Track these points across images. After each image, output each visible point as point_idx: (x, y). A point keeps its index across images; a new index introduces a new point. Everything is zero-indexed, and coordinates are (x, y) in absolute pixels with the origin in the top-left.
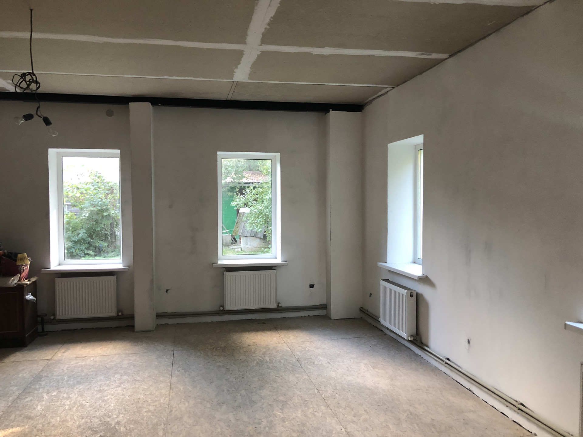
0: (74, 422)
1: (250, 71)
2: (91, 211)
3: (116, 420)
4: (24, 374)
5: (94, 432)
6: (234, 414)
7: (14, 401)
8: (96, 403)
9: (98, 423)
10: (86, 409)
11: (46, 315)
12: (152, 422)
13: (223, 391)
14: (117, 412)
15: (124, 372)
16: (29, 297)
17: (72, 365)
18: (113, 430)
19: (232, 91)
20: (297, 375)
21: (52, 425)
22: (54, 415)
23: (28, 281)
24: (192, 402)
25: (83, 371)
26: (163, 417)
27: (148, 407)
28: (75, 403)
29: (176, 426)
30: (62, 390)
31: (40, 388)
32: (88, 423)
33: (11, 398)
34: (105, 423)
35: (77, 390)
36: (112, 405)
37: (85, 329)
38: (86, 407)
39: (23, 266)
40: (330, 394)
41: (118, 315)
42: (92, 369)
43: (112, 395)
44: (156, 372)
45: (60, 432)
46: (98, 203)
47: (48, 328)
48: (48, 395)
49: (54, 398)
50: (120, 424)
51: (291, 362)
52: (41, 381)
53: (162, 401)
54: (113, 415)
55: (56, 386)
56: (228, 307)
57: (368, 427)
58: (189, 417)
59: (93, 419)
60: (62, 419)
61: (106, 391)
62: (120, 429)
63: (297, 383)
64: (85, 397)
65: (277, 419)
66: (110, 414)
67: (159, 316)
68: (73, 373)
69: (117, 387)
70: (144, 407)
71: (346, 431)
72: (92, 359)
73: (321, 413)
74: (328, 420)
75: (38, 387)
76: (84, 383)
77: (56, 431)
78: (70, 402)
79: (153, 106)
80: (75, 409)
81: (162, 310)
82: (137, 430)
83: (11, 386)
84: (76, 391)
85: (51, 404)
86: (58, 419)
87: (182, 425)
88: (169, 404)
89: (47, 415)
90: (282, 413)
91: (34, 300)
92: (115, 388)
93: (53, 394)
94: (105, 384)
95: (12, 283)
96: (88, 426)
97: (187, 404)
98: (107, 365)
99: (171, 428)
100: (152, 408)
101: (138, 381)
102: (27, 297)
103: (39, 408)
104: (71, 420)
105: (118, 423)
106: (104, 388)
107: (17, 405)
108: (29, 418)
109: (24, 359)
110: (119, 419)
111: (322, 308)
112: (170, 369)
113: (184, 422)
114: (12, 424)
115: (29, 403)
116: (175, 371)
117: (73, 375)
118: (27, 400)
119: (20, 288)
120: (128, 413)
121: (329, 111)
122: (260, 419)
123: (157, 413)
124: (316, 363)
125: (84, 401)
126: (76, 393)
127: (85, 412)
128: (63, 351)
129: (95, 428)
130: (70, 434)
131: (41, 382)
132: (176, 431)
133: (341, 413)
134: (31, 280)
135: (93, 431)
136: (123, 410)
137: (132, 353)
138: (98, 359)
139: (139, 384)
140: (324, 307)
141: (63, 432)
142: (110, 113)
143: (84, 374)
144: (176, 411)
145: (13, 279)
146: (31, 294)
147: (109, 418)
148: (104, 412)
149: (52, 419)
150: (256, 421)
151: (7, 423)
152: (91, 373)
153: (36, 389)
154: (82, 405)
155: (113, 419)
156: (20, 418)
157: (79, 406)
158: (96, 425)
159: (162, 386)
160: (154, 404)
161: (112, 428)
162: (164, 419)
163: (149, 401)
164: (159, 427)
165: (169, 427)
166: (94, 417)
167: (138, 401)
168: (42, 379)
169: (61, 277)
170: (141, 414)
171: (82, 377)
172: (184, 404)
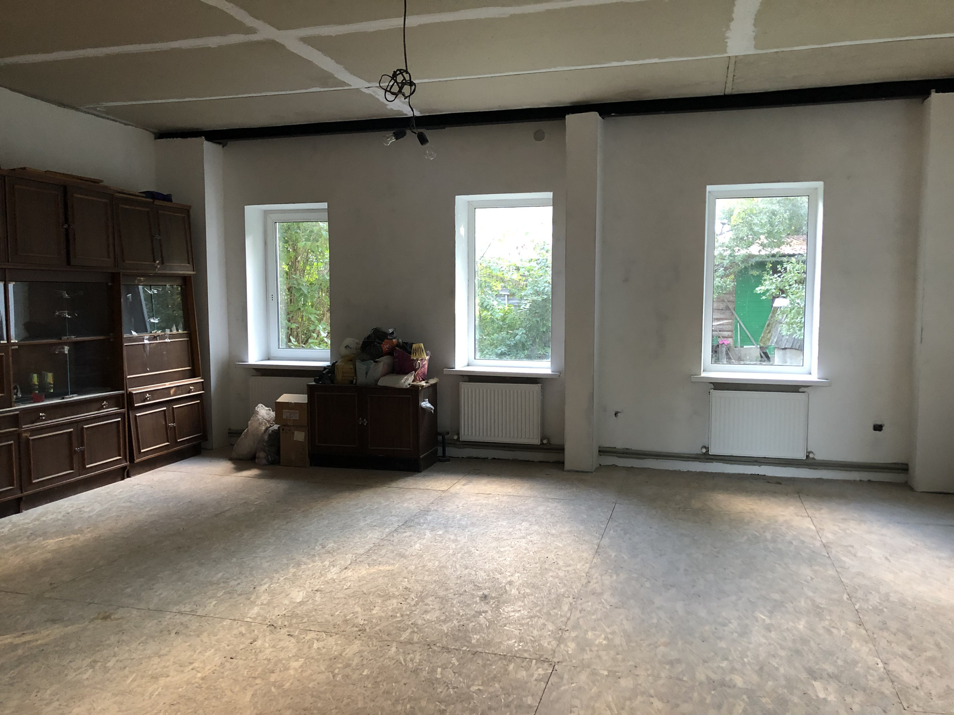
0: (454, 571)
3: (509, 579)
4: (410, 504)
5: (476, 587)
6: (686, 605)
7: (391, 534)
8: (488, 552)
9: (484, 578)
10: (474, 558)
11: (448, 433)
12: (557, 591)
13: (678, 569)
14: (512, 570)
15: (536, 521)
16: (426, 404)
17: (471, 501)
18: (502, 590)
19: (731, 75)
20: (817, 568)
21: (427, 569)
22: (433, 558)
23: (426, 383)
24: (623, 576)
25: (482, 511)
26: (574, 587)
27: (557, 571)
28: (461, 548)
29: (590, 604)
30: (450, 529)
31: (424, 523)
32: (471, 576)
33: (387, 530)
34: (494, 579)
35: (469, 533)
36: (509, 559)
37: (499, 459)
38: (475, 556)
39: (419, 361)
40: (871, 606)
41: (542, 444)
42: (494, 511)
43: (512, 547)
44: (582, 528)
45: (434, 579)
47: (451, 451)
48: (431, 533)
49: (438, 538)
50: (513, 584)
51: (812, 546)
52: (428, 515)
53: (578, 567)
54: (506, 571)
55: (444, 524)
56: (715, 450)
57: (933, 669)
58: (612, 595)
59: (480, 571)
60: (442, 565)
61: (505, 540)
62: (511, 591)
63: (812, 579)
64: (476, 544)
65: (757, 624)
66: (503, 569)
67: (603, 451)
68: (469, 512)
69: (520, 538)
70: (551, 570)
71: (885, 668)
72: (497, 498)
73: (843, 632)
74: (855, 645)
76: (480, 525)
77: (430, 577)
78: (456, 545)
79: (602, 119)
80: (459, 555)
81: (607, 444)
82: (533, 597)
83: (392, 516)
84: (467, 534)
85: (432, 543)
86: (437, 563)
87: (599, 603)
88: (588, 573)
89: (424, 556)
90: (770, 618)
91: (432, 409)
92: (518, 539)
93: (438, 533)
94: (507, 531)
95: (404, 382)
96: (470, 578)
97: (615, 577)
98: (516, 509)
99: (581, 604)
100: (561, 574)
101: (553, 535)
102: (422, 403)
103: (417, 546)
104: (452, 568)
105: (510, 583)
106: (503, 536)
107: (392, 539)
108: (403, 556)
109: (414, 486)
110: (512, 579)
111: (898, 469)
112: (603, 526)
113: (603, 600)
114: (380, 559)
115: (407, 539)
116: (610, 530)
117: (468, 514)
118: (405, 534)
119: (414, 390)
120: (527, 573)
121: (929, 94)
122: (727, 619)
123: (567, 580)
124: (859, 554)
125: (474, 548)
126: (466, 536)
127: (471, 561)
128: (464, 482)
129: (479, 583)
130: (446, 584)
131: (427, 517)
132: (589, 609)
133: (885, 638)
134: (429, 382)
135: (476, 586)
136: (521, 567)
137: (554, 497)
139: (553, 539)
140: (903, 468)
141: (438, 580)
142: (539, 136)
143: (482, 515)
144: (596, 583)
145: (406, 377)
146: (429, 401)
147: (500, 574)
148: (496, 566)
149: (429, 562)
150: (720, 620)
151: (375, 558)
152: (492, 515)
153: (419, 524)
154: (470, 553)
155: (505, 577)
156: (392, 554)
157: (465, 553)
158: (481, 580)
159: (584, 547)
160: (567, 569)
161: (500, 588)
162: (576, 591)
163: (561, 563)
164: (565, 599)
165: (580, 602)
166: (481, 569)
167: (545, 560)
168: (430, 513)
169: (467, 382)
170: (545, 577)
171: (479, 519)
172: (611, 576)
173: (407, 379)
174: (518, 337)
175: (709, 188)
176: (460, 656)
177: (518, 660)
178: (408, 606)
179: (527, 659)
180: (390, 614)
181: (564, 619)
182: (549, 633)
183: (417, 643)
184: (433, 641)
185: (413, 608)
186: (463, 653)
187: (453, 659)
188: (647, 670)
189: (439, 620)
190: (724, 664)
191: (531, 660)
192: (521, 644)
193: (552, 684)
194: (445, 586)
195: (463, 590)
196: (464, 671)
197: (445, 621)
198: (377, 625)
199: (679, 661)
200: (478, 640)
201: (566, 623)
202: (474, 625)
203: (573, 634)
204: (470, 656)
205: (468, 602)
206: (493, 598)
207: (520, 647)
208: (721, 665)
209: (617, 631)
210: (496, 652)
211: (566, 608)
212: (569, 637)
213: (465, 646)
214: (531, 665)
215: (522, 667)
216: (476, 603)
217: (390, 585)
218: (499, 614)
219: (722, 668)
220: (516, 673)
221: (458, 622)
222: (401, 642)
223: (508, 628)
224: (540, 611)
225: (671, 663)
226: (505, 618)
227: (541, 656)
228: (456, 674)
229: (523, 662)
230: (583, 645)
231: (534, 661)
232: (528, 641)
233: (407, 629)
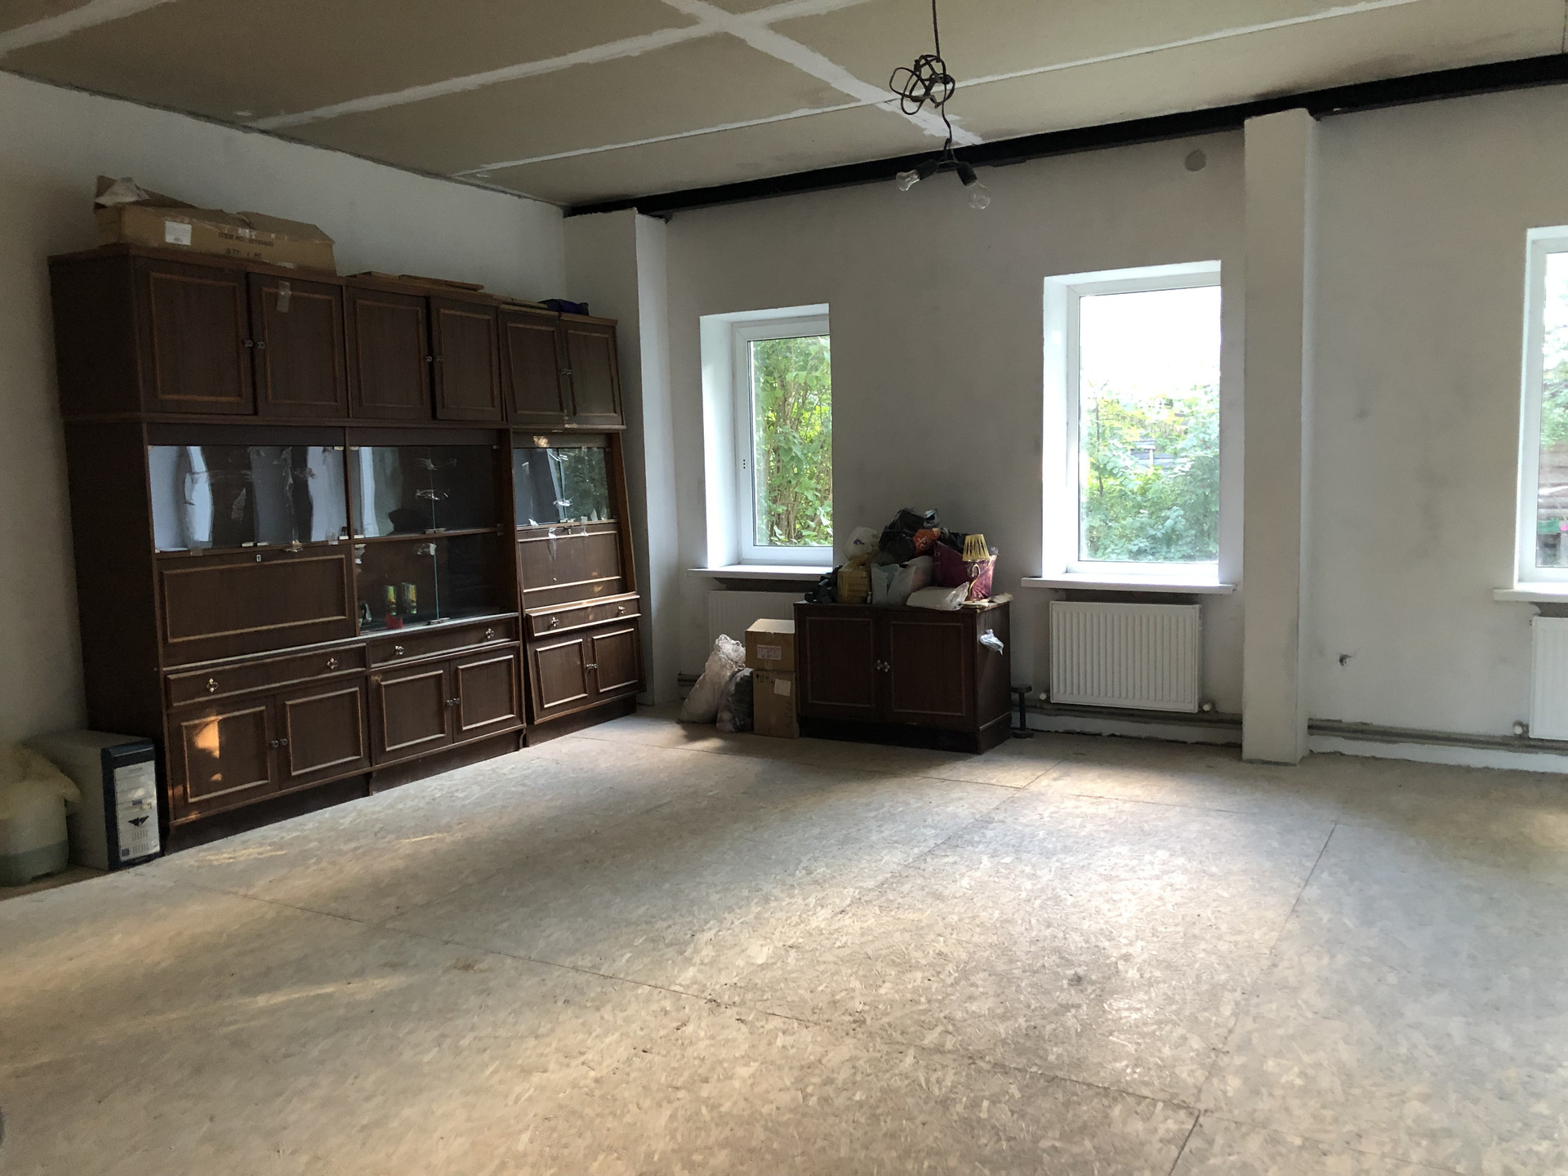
0: (1026, 929)
2: (1198, 459)
3: (1124, 951)
4: (958, 808)
5: (1063, 961)
6: (1468, 1024)
7: (922, 857)
8: (1089, 900)
9: (1079, 945)
10: (1063, 909)
11: (1030, 689)
12: (1212, 978)
13: (1456, 954)
14: (1132, 934)
15: (1181, 849)
16: (989, 638)
17: (1064, 808)
18: (1109, 969)
21: (978, 923)
22: (991, 904)
23: (989, 602)
24: (1341, 960)
25: (1085, 827)
26: (1246, 973)
27: (1215, 941)
28: (1042, 890)
29: (1274, 1006)
30: (1025, 856)
31: (979, 842)
32: (1056, 940)
33: (916, 850)
34: (1097, 949)
35: (1058, 864)
36: (1127, 915)
37: (1121, 736)
38: (1065, 904)
39: (976, 565)
41: (1201, 711)
42: (1106, 827)
43: (1134, 894)
44: (1268, 865)
45: (990, 941)
47: (1035, 720)
48: (991, 859)
49: (1002, 870)
50: (1132, 960)
52: (987, 829)
53: (1256, 936)
54: (1119, 937)
55: (1014, 846)
56: (1541, 730)
58: (1320, 993)
59: (1072, 933)
60: (1005, 917)
61: (1121, 880)
62: (1127, 972)
64: (1069, 884)
66: (1115, 932)
67: (1316, 727)
68: (1061, 827)
69: (1151, 879)
70: (1204, 939)
72: (1113, 805)
75: (977, 839)
76: (1078, 852)
77: (982, 937)
78: (1033, 885)
79: (1315, 119)
80: (1038, 902)
81: (1325, 713)
82: (1166, 986)
83: (925, 827)
84: (1054, 864)
85: (991, 879)
86: (997, 914)
87: (1293, 1007)
88: (1273, 948)
89: (975, 900)
91: (1000, 647)
92: (1146, 879)
93: (1003, 861)
94: (1126, 865)
95: (951, 601)
96: (1054, 944)
97: (1326, 960)
98: (1146, 825)
99: (1257, 1005)
100: (1223, 947)
101: (1212, 875)
102: (982, 637)
103: (965, 882)
104: (1022, 924)
105: (1126, 958)
106: (1119, 873)
107: (923, 866)
108: (938, 896)
109: (968, 778)
110: (1131, 950)
112: (1310, 865)
113: (1300, 1002)
114: (900, 900)
115: (948, 868)
116: (1322, 872)
117: (1060, 830)
118: (946, 860)
119: (969, 615)
120: (1159, 942)
122: (1552, 1058)
123: (1233, 960)
125: (1065, 892)
126: (1053, 869)
127: (1057, 914)
128: (1055, 775)
129: (1069, 955)
130: (1011, 951)
131: (986, 831)
132: (1272, 1016)
134: (995, 600)
135: (1062, 958)
136: (1147, 931)
137: (1219, 808)
138: (1128, 807)
139: (1211, 882)
141: (997, 943)
142: (1195, 162)
143: (1083, 833)
144: (1288, 968)
145: (954, 592)
146: (994, 633)
147: (1109, 941)
148: (1102, 926)
149: (984, 910)
150: (1539, 1059)
151: (891, 898)
152: (1102, 835)
153: (971, 843)
154: (1057, 899)
155: (1117, 946)
156: (920, 892)
157: (1049, 899)
158: (1073, 948)
159: (1270, 900)
160: (1233, 938)
161: (1107, 965)
162: (1249, 979)
163: (1224, 927)
164: (1226, 994)
165: (1255, 1000)
166: (1075, 930)
167: (1193, 920)
168: (991, 826)
169: (1065, 601)
170: (1191, 951)
171: (1078, 840)
172: (1319, 958)
173: (956, 596)
174: (1169, 523)
175: (1533, 234)
176: (1025, 1083)
177: (1130, 1100)
178: (941, 985)
179: (1148, 1100)
180: (909, 996)
181: (1222, 1031)
182: (1192, 1054)
183: (949, 1052)
184: (979, 1051)
185: (949, 990)
186: (1032, 1078)
187: (1012, 1086)
188: (1381, 1144)
189: (993, 1015)
190: (1543, 1147)
191: (1154, 1102)
192: (1138, 1070)
193: (1191, 1151)
194: (1007, 955)
195: (1038, 965)
196: (1030, 1110)
197: (1003, 1018)
198: (884, 1013)
199: (1448, 1133)
200: (1059, 1056)
201: (1226, 1038)
202: (1055, 1030)
203: (1239, 1060)
204: (1042, 1082)
205: (1046, 987)
206: (1093, 983)
207: (1136, 1076)
208: (1536, 1148)
209: (1325, 1063)
210: (1090, 1081)
211: (1227, 1010)
212: (1229, 1065)
213: (1036, 1065)
214: (1153, 1112)
215: (1136, 1112)
216: (1062, 989)
217: (913, 945)
218: (1101, 1013)
219: (1537, 1154)
220: (1124, 1123)
221: (1026, 1021)
222: (924, 1049)
223: (1115, 1039)
224: (1177, 1013)
225: (1433, 1136)
226: (1113, 1020)
227: (1174, 1095)
228: (1016, 1115)
229: (1139, 1104)
230: (1257, 1084)
231: (1160, 1105)
232: (1151, 1066)
233: (936, 1026)
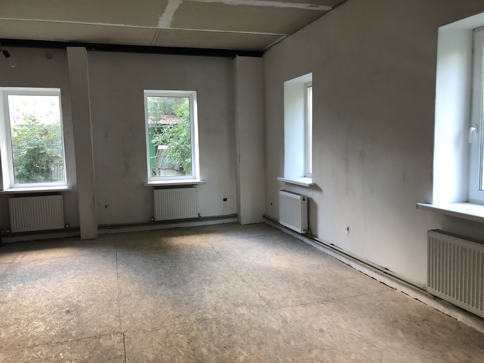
0: (42, 303)
1: (172, 19)
2: (29, 149)
3: (77, 300)
5: (60, 308)
6: (172, 291)
8: (57, 289)
9: (62, 302)
10: (50, 294)
11: (3, 229)
12: (107, 299)
13: (161, 276)
14: (76, 295)
15: (77, 268)
17: (31, 265)
18: (76, 306)
19: (156, 37)
20: (218, 263)
21: (23, 306)
22: (24, 300)
24: (137, 285)
25: (42, 269)
26: (115, 295)
27: (102, 290)
28: (40, 291)
29: (127, 301)
30: (27, 282)
31: (7, 282)
34: (68, 302)
35: (40, 282)
36: (72, 290)
40: (244, 273)
41: (65, 227)
42: (49, 268)
43: (70, 284)
44: (104, 267)
45: (31, 310)
46: (35, 142)
47: (5, 240)
48: (15, 286)
49: (21, 289)
50: (81, 301)
51: (213, 254)
52: (7, 278)
53: (112, 285)
54: (73, 296)
55: (21, 280)
56: (157, 219)
57: (276, 292)
58: (136, 294)
60: (32, 302)
61: (64, 281)
62: (82, 305)
63: (219, 267)
64: (47, 286)
65: (206, 291)
66: (71, 296)
67: (100, 227)
68: (34, 271)
69: (73, 278)
70: (98, 290)
71: (259, 296)
72: (48, 261)
73: (239, 286)
74: (245, 290)
75: (5, 281)
76: (44, 277)
77: (28, 310)
78: (35, 290)
79: (87, 51)
80: (40, 294)
81: (102, 223)
82: (95, 305)
85: (19, 292)
86: (28, 302)
87: (132, 300)
88: (118, 287)
89: (18, 300)
90: (210, 287)
92: (72, 279)
93: (20, 286)
94: (63, 277)
96: (54, 304)
97: (133, 286)
98: (62, 264)
100: (105, 291)
101: (90, 273)
103: (10, 295)
104: (39, 302)
105: (79, 301)
106: (62, 279)
108: (3, 302)
110: (79, 299)
111: (234, 216)
112: (115, 264)
113: (133, 298)
116: (120, 265)
120: (86, 294)
121: (235, 56)
122: (192, 292)
123: (109, 293)
124: (232, 254)
125: (48, 289)
126: (39, 284)
127: (49, 296)
128: (21, 256)
129: (61, 306)
130: (40, 311)
132: (127, 303)
133: (255, 284)
135: (59, 307)
136: (81, 293)
138: (53, 260)
139: (91, 275)
140: (235, 216)
141: (34, 310)
142: (49, 57)
143: (43, 271)
144: (125, 291)
147: (71, 298)
148: (66, 295)
149: (23, 302)
150: (190, 293)
152: (50, 270)
153: (4, 283)
154: (46, 292)
155: (74, 299)
158: (61, 304)
159: (110, 275)
160: (107, 287)
162: (116, 297)
163: (102, 286)
164: (113, 302)
165: (121, 301)
166: (58, 299)
167: (93, 286)
168: (8, 276)
169: (13, 198)
170: (97, 294)
171: (42, 273)
172: (131, 286)
174: (20, 171)
175: (146, 91)
176: (70, 344)
177: (103, 337)
178: (23, 327)
179: (108, 335)
180: (13, 334)
181: (118, 311)
182: (113, 319)
183: (39, 345)
184: (49, 341)
185: (27, 328)
186: (70, 342)
187: (66, 346)
188: (168, 323)
189: (46, 330)
190: (200, 311)
191: (110, 335)
192: (101, 329)
193: (127, 342)
194: (40, 312)
195: (53, 312)
196: (76, 350)
197: (51, 330)
198: (8, 342)
199: (180, 315)
200: (76, 334)
201: (119, 313)
202: (70, 327)
203: (126, 317)
204: (75, 342)
205: (59, 317)
206: (73, 311)
207: (101, 330)
209: (147, 310)
210: (89, 336)
211: (115, 306)
212: (124, 319)
213: (70, 338)
214: (111, 337)
215: (107, 339)
216: (64, 316)
217: (4, 319)
218: (81, 318)
219: (200, 313)
220: (105, 342)
221: (59, 328)
222: (29, 347)
223: (89, 323)
224: (103, 311)
225: (177, 317)
226: (85, 319)
227: (114, 331)
228: (72, 354)
229: (106, 337)
230: (134, 321)
231: (112, 335)
232: (104, 326)
233: (29, 340)
